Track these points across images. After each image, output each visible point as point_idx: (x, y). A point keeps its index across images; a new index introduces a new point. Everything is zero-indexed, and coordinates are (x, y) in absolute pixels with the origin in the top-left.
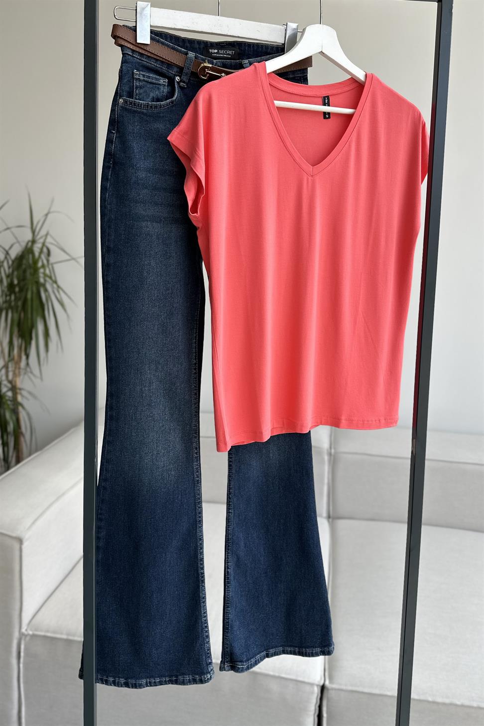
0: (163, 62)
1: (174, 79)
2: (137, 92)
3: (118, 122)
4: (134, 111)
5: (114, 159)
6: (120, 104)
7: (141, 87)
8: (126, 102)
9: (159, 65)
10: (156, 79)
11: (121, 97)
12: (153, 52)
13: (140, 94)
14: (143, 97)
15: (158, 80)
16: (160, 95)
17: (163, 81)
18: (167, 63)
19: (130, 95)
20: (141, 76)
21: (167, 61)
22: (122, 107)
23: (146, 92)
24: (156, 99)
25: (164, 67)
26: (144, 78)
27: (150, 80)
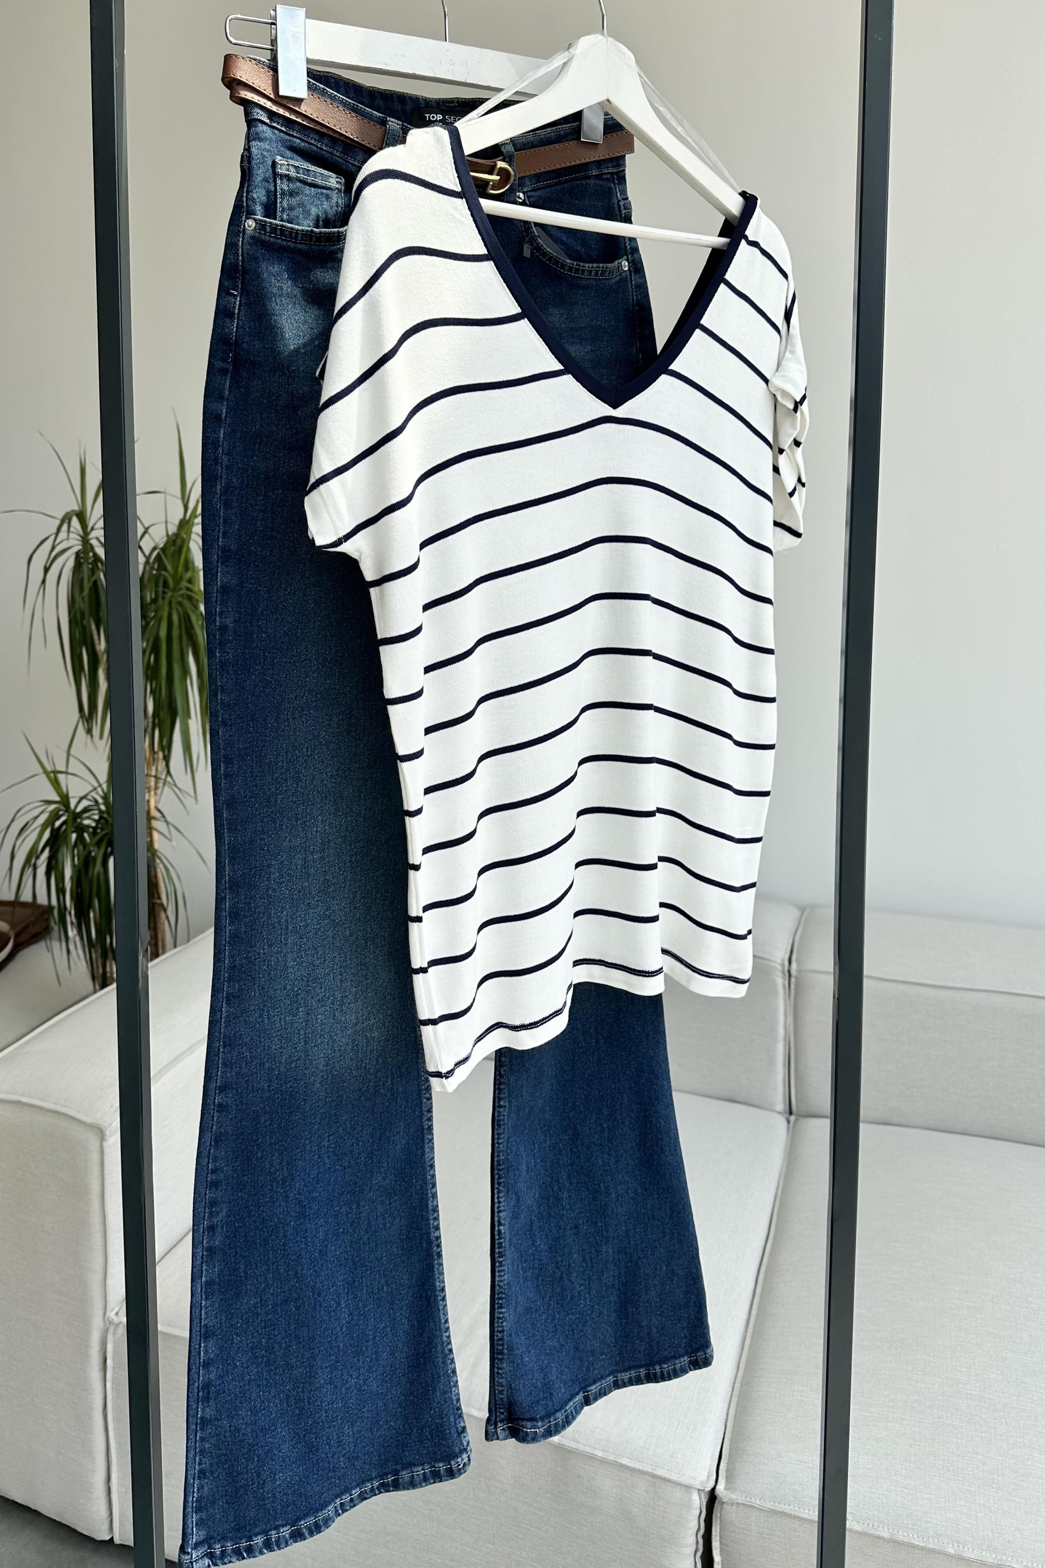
0: (335, 139)
2: (285, 203)
3: (244, 270)
4: (282, 247)
5: (237, 354)
6: (247, 230)
7: (292, 195)
8: (261, 226)
9: (326, 146)
10: (322, 176)
11: (247, 214)
12: (314, 117)
13: (291, 209)
14: (298, 217)
15: (325, 178)
16: (331, 212)
17: (336, 181)
18: (342, 141)
19: (270, 210)
20: (292, 169)
21: (342, 138)
22: (252, 238)
23: (301, 205)
24: (323, 221)
25: (337, 151)
26: (298, 173)
27: (310, 179)
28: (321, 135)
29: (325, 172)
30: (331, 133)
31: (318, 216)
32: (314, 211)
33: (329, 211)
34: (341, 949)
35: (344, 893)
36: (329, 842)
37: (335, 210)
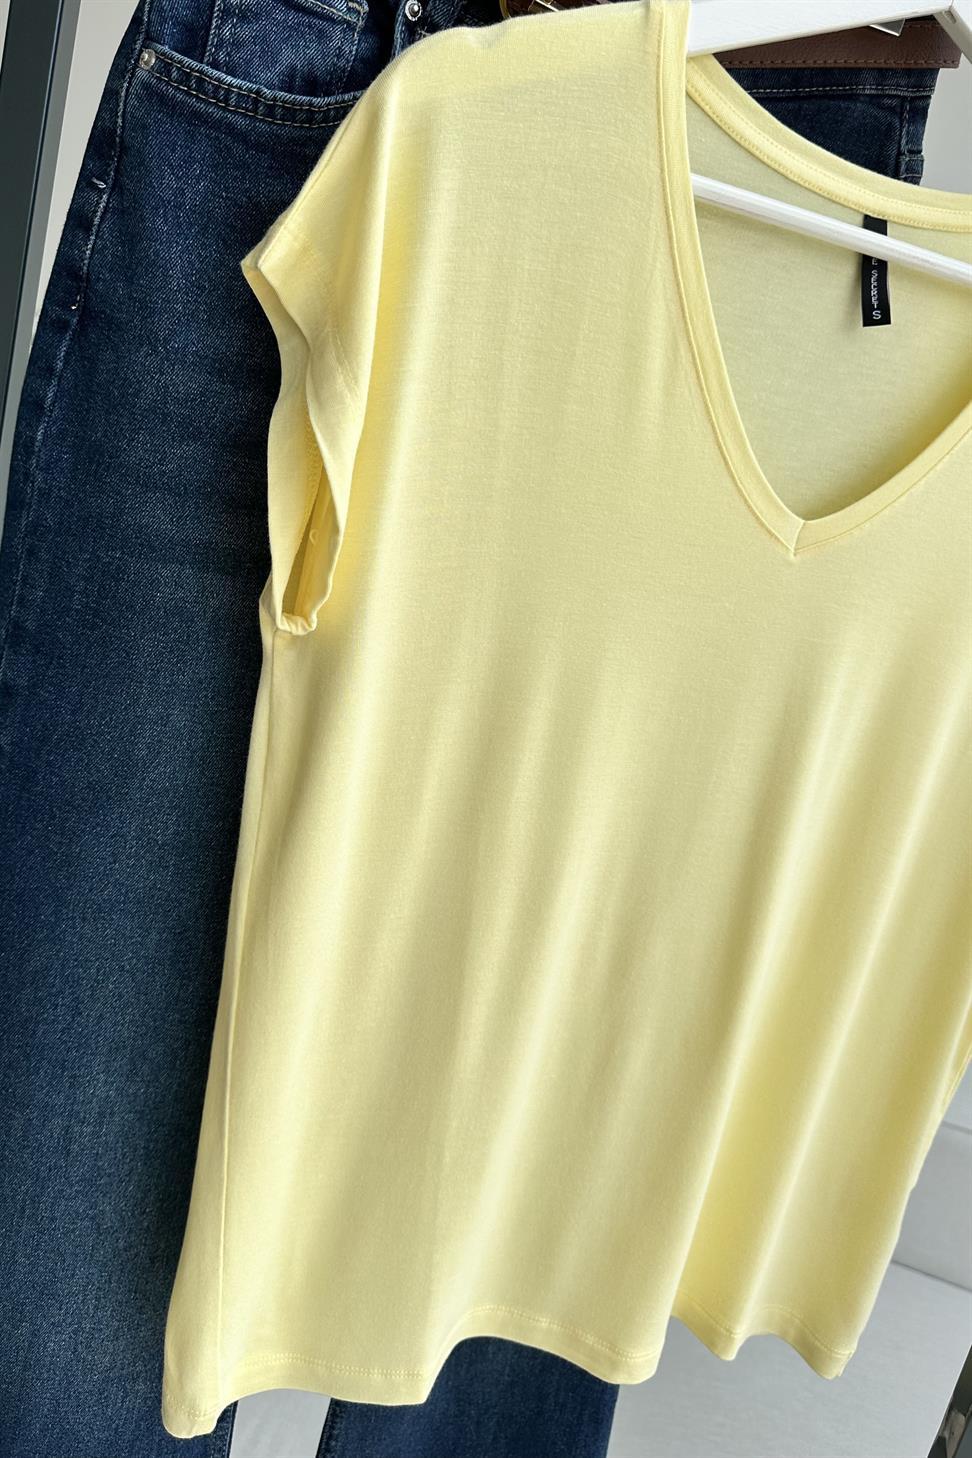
1: (398, 6)
2: (227, 32)
3: (124, 149)
4: (196, 115)
5: (86, 298)
6: (142, 74)
8: (165, 65)
11: (150, 40)
13: (237, 44)
14: (248, 62)
16: (321, 66)
17: (348, 7)
19: (193, 40)
22: (146, 86)
23: (262, 39)
24: (303, 79)
31: (293, 68)
32: (288, 57)
33: (318, 61)
34: (105, 1265)
35: (127, 1189)
36: (112, 1114)
37: (335, 65)
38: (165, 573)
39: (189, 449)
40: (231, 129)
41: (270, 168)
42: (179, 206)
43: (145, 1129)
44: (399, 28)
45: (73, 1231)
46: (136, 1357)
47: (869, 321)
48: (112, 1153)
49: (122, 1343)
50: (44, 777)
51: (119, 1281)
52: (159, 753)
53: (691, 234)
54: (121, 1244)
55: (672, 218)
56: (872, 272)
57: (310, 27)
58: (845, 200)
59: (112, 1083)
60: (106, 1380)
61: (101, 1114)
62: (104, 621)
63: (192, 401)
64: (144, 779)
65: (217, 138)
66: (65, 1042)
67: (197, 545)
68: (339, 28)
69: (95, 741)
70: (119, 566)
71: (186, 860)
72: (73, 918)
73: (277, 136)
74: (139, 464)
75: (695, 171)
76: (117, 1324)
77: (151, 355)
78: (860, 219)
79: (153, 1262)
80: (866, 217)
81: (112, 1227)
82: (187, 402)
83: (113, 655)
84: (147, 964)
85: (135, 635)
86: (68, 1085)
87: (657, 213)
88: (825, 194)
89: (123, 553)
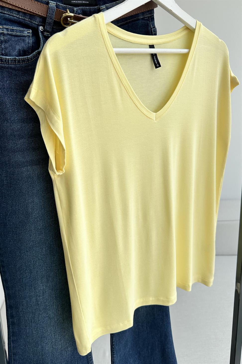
0: (25, 13)
1: (38, 29)
2: (3, 46)
4: (2, 67)
7: (6, 42)
9: (22, 16)
10: (21, 31)
12: (14, 4)
13: (6, 48)
14: (9, 51)
15: (22, 32)
16: (26, 47)
17: (27, 32)
18: (29, 14)
20: (5, 30)
21: (29, 12)
23: (11, 45)
24: (22, 51)
25: (27, 18)
26: (8, 31)
27: (14, 33)
28: (19, 12)
29: (22, 29)
30: (23, 11)
31: (20, 50)
32: (18, 48)
33: (25, 46)
34: (54, 326)
35: (53, 307)
36: (46, 292)
37: (28, 46)
38: (24, 169)
39: (22, 141)
40: (11, 68)
41: (22, 74)
42: (4, 88)
43: (54, 292)
44: (40, 34)
45: (44, 321)
46: (66, 343)
47: (156, 67)
48: (48, 300)
49: (62, 341)
50: (9, 224)
51: (58, 328)
52: (34, 209)
53: (117, 62)
54: (56, 319)
55: (112, 60)
56: (154, 56)
57: (20, 39)
58: (144, 43)
59: (44, 285)
60: (62, 351)
61: (43, 293)
62: (13, 185)
63: (19, 130)
64: (32, 216)
65: (8, 71)
66: (30, 280)
67: (29, 161)
68: (27, 37)
69: (19, 212)
70: (13, 172)
71: (46, 230)
72: (24, 252)
73: (22, 66)
74: (11, 148)
75: (114, 47)
76: (60, 337)
77: (7, 123)
78: (148, 46)
79: (64, 321)
80: (150, 45)
81: (53, 317)
82: (18, 131)
83: (17, 191)
84: (44, 256)
85: (21, 185)
86: (34, 289)
87: (109, 59)
88: (140, 43)
89: (13, 168)
